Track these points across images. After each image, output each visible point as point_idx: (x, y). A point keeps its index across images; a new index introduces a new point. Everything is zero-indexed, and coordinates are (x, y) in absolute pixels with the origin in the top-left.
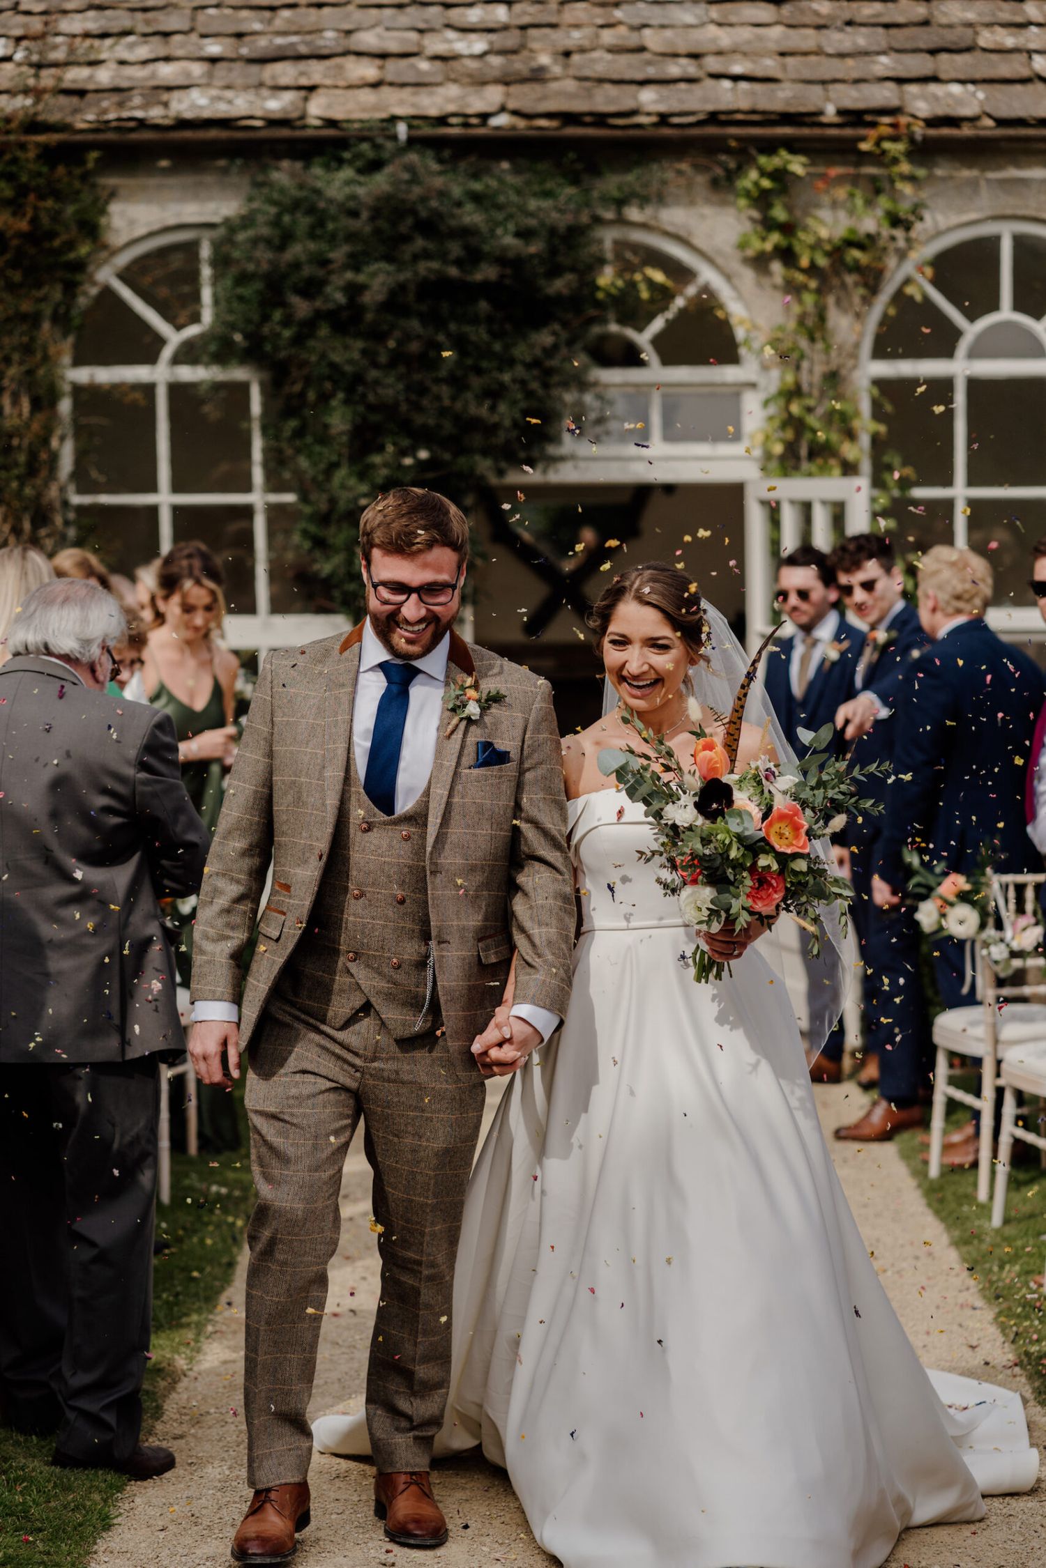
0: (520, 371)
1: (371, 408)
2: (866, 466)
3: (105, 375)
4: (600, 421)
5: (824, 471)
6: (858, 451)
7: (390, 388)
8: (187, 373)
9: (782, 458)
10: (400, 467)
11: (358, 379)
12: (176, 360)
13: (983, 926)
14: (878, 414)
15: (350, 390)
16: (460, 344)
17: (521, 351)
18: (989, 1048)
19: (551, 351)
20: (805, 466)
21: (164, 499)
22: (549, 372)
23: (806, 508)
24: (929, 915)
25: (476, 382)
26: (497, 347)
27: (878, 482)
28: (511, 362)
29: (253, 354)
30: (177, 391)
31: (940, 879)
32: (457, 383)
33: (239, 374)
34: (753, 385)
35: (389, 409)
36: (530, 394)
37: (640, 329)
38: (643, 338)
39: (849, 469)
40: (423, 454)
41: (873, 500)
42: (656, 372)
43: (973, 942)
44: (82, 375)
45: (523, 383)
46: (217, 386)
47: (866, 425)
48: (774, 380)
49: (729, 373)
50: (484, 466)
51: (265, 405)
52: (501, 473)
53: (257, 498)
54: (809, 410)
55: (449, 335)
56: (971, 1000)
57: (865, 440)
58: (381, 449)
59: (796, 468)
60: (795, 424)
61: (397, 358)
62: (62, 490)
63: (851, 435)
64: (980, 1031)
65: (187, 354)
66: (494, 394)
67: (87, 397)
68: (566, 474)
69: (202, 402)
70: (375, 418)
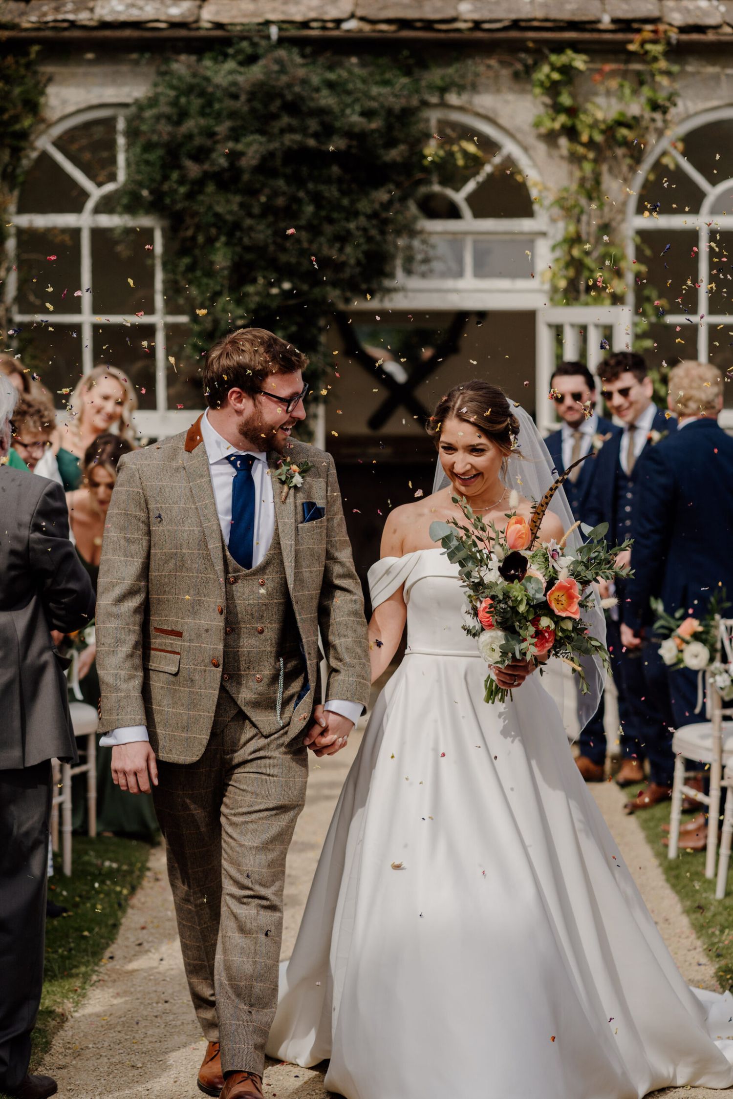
0: (362, 220)
1: (247, 249)
2: (630, 298)
3: (41, 221)
4: (426, 261)
5: (597, 301)
6: (625, 286)
7: (262, 233)
8: (106, 221)
9: (566, 291)
10: (269, 295)
11: (236, 226)
12: (97, 210)
13: (712, 660)
14: (640, 257)
15: (230, 235)
16: (317, 199)
17: (364, 206)
18: (717, 757)
19: (387, 206)
20: (583, 297)
21: (87, 318)
22: (385, 222)
23: (583, 330)
24: (670, 650)
25: (328, 229)
26: (345, 202)
27: (638, 310)
28: (356, 214)
29: (156, 206)
30: (97, 233)
31: (679, 623)
32: (314, 230)
33: (145, 221)
34: (544, 234)
35: (260, 250)
36: (370, 239)
37: (457, 190)
38: (459, 197)
39: (617, 299)
40: (287, 286)
41: (635, 325)
42: (469, 223)
43: (704, 672)
44: (24, 221)
45: (365, 230)
46: (128, 231)
47: (631, 266)
48: (560, 229)
49: (525, 225)
50: (333, 295)
51: (166, 246)
52: (347, 301)
53: (159, 319)
54: (587, 253)
55: (308, 192)
56: (702, 718)
57: (630, 278)
58: (254, 281)
59: (576, 299)
60: (576, 265)
61: (268, 210)
62: (8, 310)
63: (619, 274)
64: (709, 743)
65: (106, 206)
66: (343, 239)
67: (27, 237)
68: (398, 302)
69: (117, 243)
70: (249, 257)
